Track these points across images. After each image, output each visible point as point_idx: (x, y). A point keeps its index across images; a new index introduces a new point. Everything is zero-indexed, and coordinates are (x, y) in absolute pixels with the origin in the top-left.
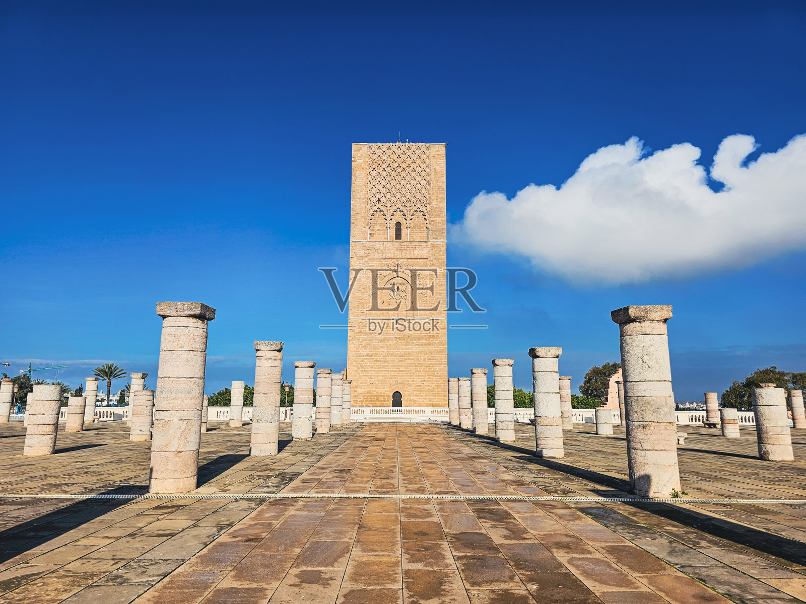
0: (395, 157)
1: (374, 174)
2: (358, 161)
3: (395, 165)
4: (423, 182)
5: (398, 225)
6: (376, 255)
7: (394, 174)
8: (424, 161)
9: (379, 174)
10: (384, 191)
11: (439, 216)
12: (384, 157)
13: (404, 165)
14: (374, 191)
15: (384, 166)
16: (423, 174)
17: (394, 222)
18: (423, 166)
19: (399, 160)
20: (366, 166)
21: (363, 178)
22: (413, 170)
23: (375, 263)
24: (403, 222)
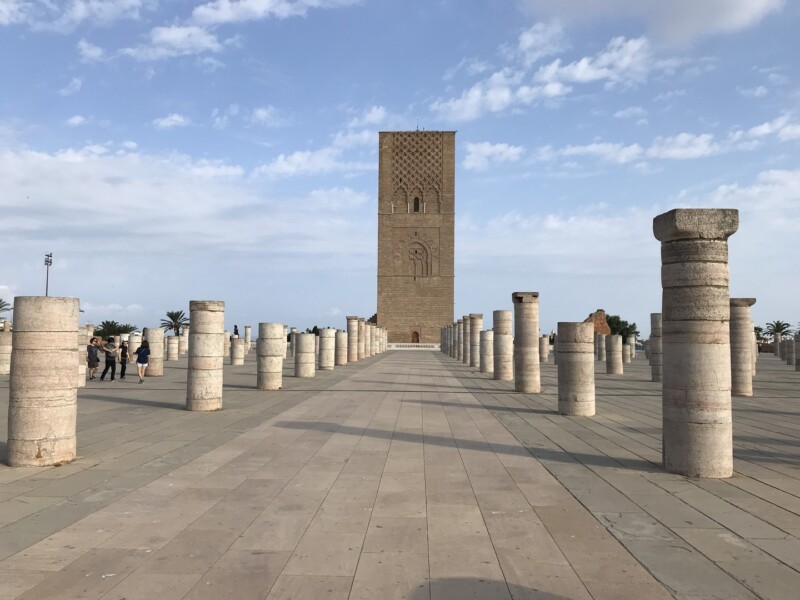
0: (414, 143)
1: (397, 157)
2: (384, 147)
6: (399, 225)
7: (413, 158)
9: (401, 158)
10: (405, 173)
11: (449, 192)
12: (406, 143)
14: (397, 172)
17: (413, 198)
18: (436, 150)
20: (390, 151)
21: (388, 161)
22: (429, 154)
23: (398, 232)
24: (420, 198)
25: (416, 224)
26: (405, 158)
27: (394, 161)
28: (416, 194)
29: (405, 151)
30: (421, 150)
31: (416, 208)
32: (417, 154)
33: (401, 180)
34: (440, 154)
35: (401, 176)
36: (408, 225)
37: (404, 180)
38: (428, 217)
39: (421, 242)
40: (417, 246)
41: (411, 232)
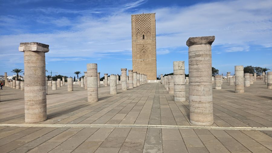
0: (142, 18)
1: (137, 23)
4: (150, 24)
5: (144, 35)
6: (138, 44)
7: (142, 22)
8: (149, 18)
10: (140, 27)
12: (139, 18)
14: (137, 27)
16: (149, 22)
18: (149, 20)
20: (135, 21)
21: (134, 24)
22: (147, 21)
24: (145, 34)
25: (144, 43)
26: (140, 23)
27: (136, 24)
28: (143, 34)
29: (139, 20)
30: (145, 20)
31: (144, 38)
32: (143, 21)
33: (138, 30)
34: (150, 21)
35: (138, 28)
36: (141, 43)
37: (140, 29)
38: (147, 41)
39: (145, 49)
40: (144, 50)
41: (142, 46)
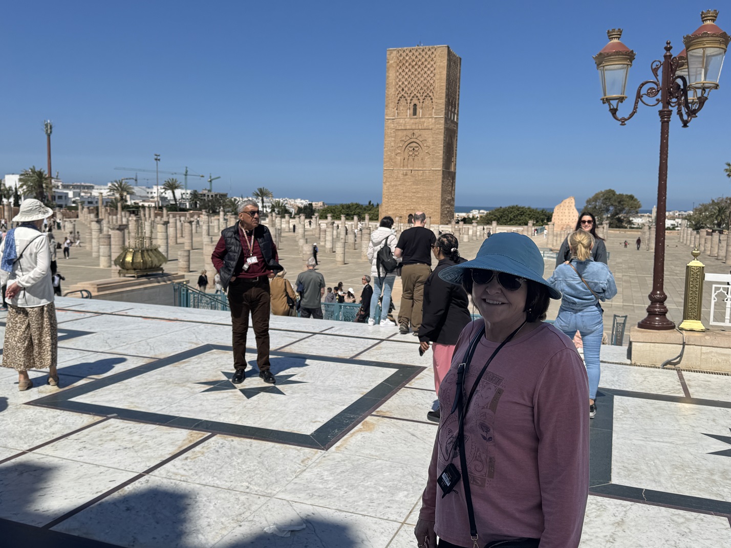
0: (414, 57)
1: (400, 71)
2: (391, 62)
3: (414, 63)
4: (432, 75)
5: (415, 105)
6: (400, 128)
7: (413, 70)
8: (432, 60)
9: (403, 71)
10: (406, 83)
11: (440, 98)
12: (407, 58)
13: (420, 63)
14: (400, 83)
15: (407, 64)
16: (432, 69)
17: (412, 104)
18: (432, 63)
19: (416, 60)
20: (395, 65)
22: (426, 66)
23: (400, 133)
24: (418, 103)
25: (414, 127)
26: (407, 70)
28: (415, 101)
31: (415, 113)
32: (416, 67)
33: (403, 90)
34: (435, 66)
35: (403, 86)
36: (408, 127)
37: (406, 89)
38: (423, 120)
39: (417, 141)
41: (409, 133)
